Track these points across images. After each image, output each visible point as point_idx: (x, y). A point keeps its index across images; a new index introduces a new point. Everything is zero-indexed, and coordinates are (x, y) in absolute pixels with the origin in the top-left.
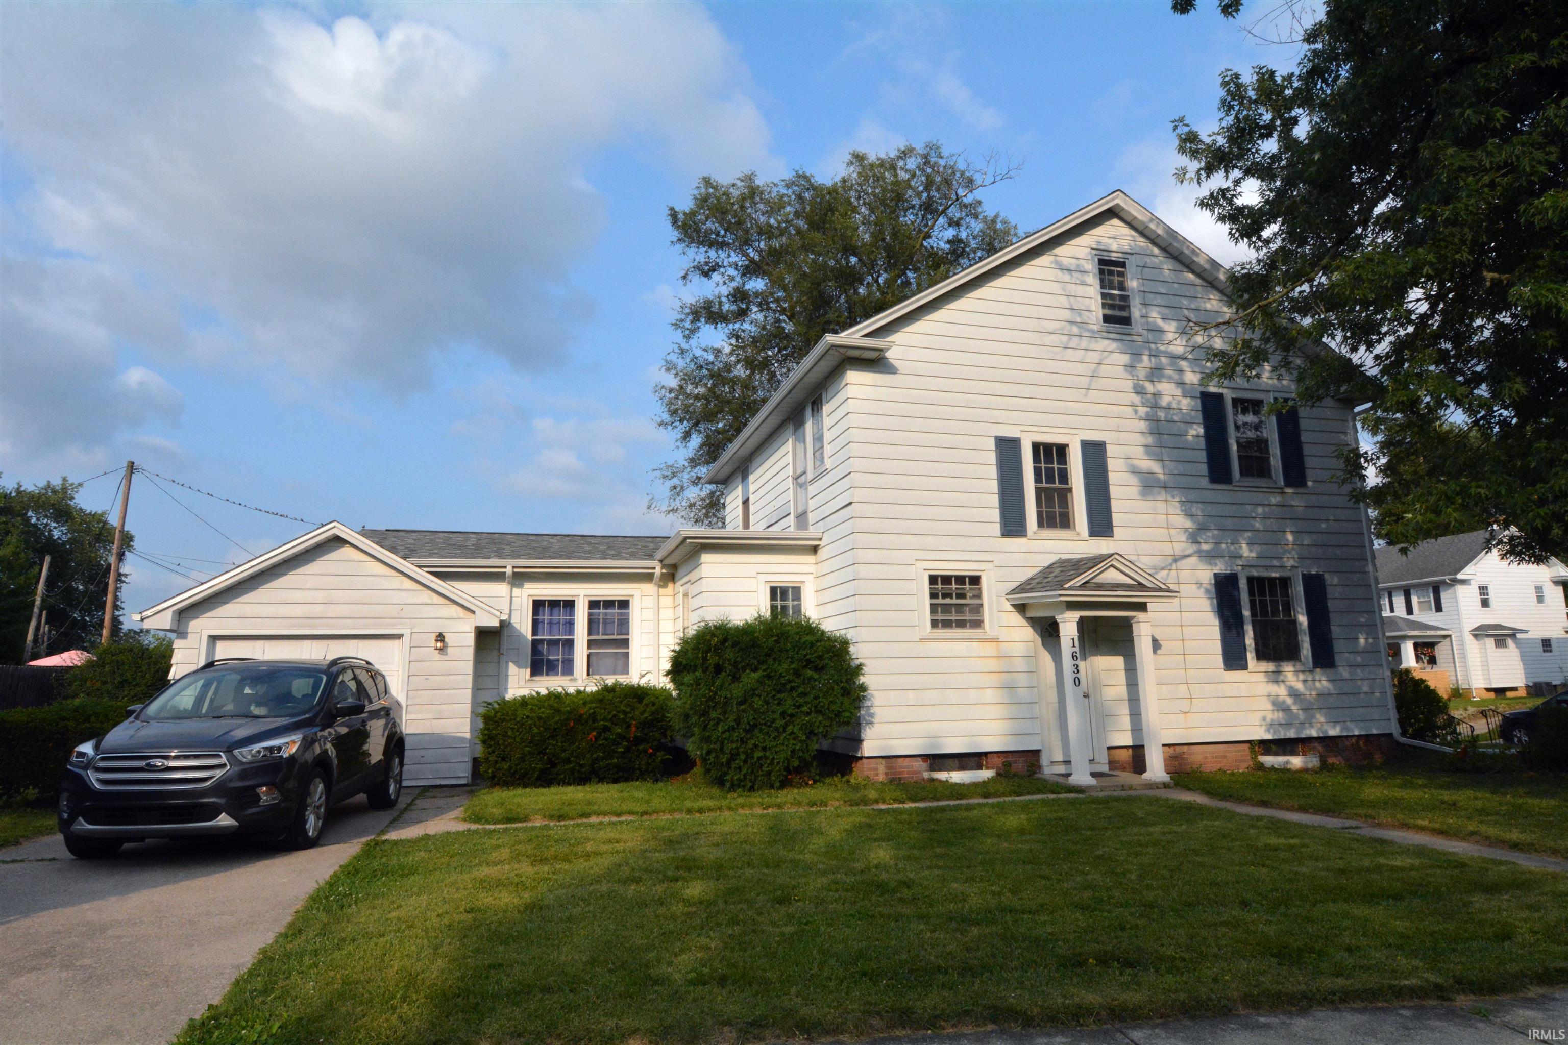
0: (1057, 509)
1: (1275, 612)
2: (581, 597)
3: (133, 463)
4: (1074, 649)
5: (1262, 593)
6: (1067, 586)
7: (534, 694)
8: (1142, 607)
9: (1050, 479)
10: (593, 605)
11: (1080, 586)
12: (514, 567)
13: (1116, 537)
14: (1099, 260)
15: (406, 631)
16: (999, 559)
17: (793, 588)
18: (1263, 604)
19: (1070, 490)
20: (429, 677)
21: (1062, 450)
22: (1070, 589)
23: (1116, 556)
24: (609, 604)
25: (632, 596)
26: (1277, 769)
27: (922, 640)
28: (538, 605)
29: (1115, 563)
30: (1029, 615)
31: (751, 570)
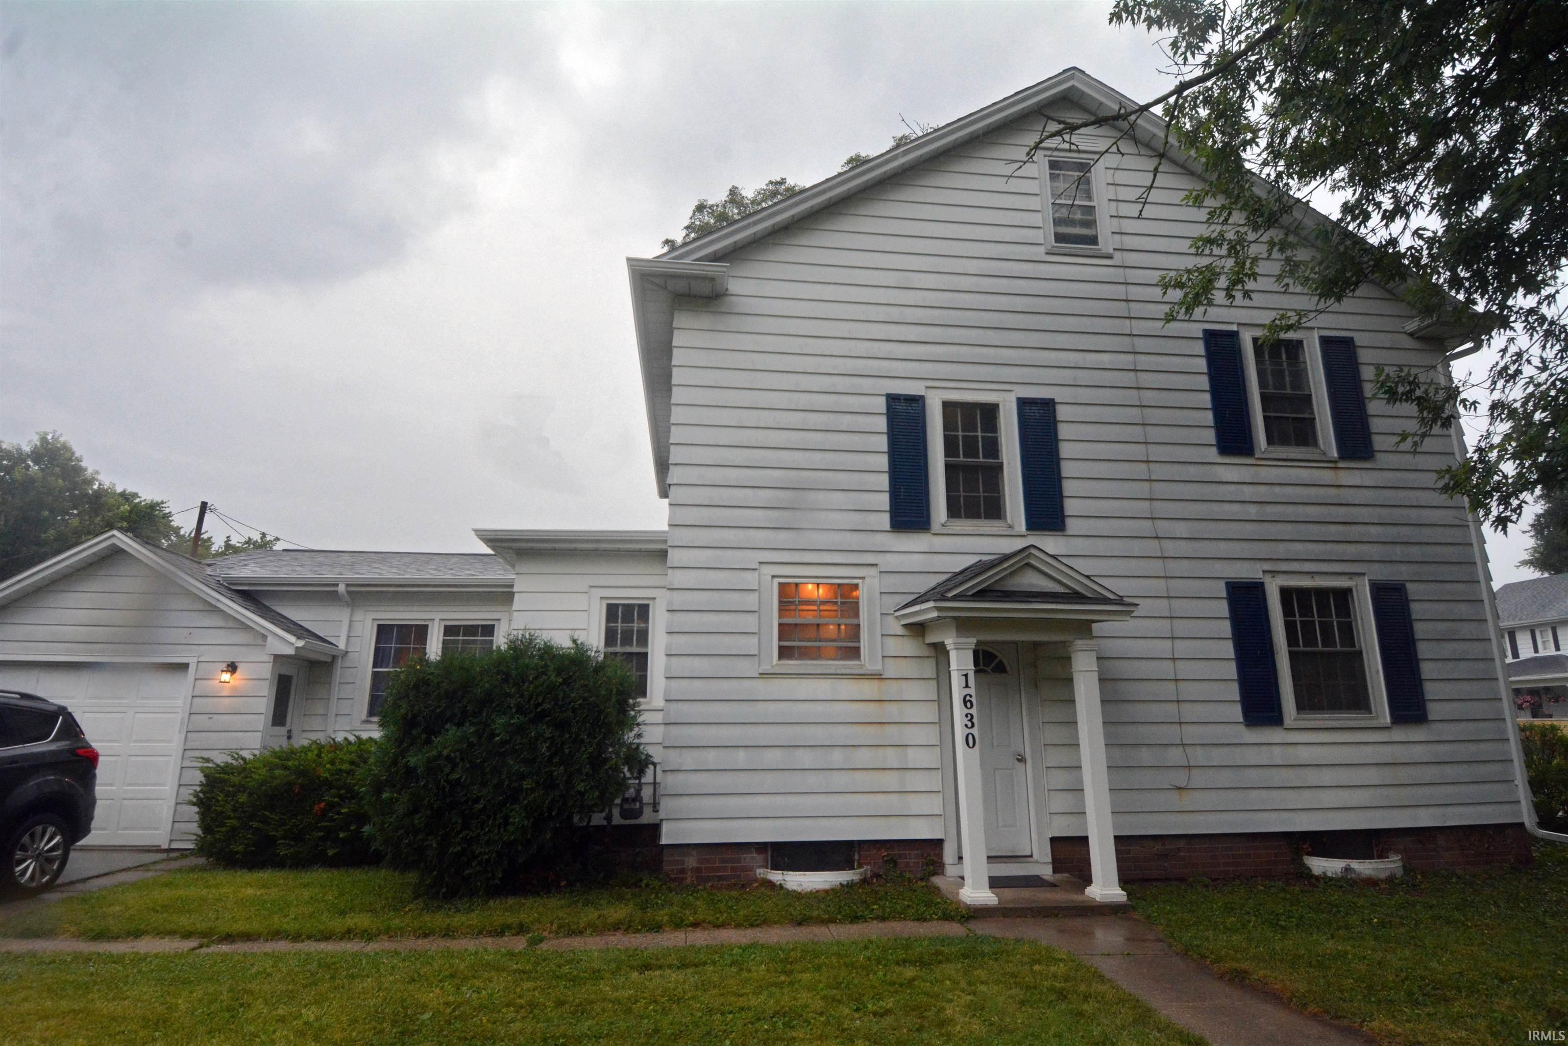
0: (981, 494)
1: (1328, 639)
2: (437, 622)
3: (206, 503)
4: (967, 691)
5: (1305, 610)
6: (950, 595)
7: (352, 738)
8: (1084, 628)
9: (971, 450)
10: (450, 630)
11: (973, 595)
12: (347, 585)
13: (1069, 532)
14: (1050, 161)
15: (192, 661)
16: (888, 562)
17: (640, 606)
18: (1308, 627)
19: (1000, 467)
20: (215, 716)
21: (990, 412)
22: (955, 598)
23: (1033, 551)
24: (471, 630)
25: (499, 620)
26: (1331, 879)
27: (763, 675)
28: (383, 631)
29: (1033, 562)
30: (927, 641)
31: (581, 583)
